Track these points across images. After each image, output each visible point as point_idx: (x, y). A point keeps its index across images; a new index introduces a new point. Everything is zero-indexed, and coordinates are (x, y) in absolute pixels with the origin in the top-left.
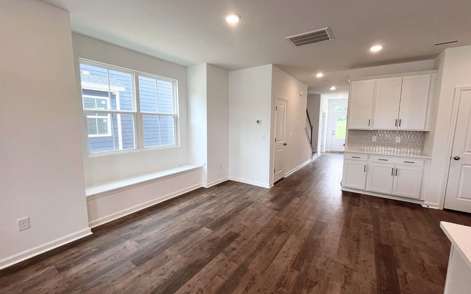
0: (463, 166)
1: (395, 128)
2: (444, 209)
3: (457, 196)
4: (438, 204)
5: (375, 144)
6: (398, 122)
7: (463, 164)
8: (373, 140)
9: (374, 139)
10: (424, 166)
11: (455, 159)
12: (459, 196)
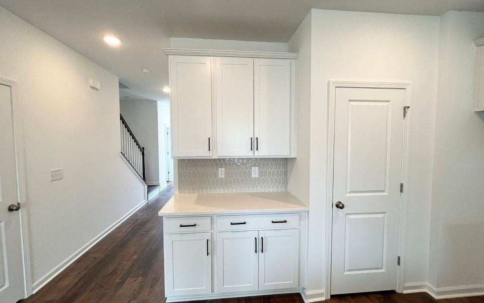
0: (348, 216)
1: (250, 154)
2: (332, 296)
3: (344, 269)
4: (323, 291)
5: (223, 183)
6: (254, 144)
7: (346, 214)
8: (220, 176)
9: (222, 173)
10: (300, 225)
11: (337, 206)
12: (346, 270)
